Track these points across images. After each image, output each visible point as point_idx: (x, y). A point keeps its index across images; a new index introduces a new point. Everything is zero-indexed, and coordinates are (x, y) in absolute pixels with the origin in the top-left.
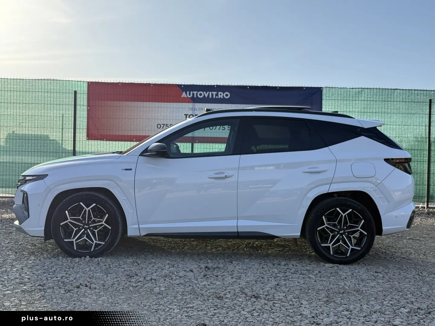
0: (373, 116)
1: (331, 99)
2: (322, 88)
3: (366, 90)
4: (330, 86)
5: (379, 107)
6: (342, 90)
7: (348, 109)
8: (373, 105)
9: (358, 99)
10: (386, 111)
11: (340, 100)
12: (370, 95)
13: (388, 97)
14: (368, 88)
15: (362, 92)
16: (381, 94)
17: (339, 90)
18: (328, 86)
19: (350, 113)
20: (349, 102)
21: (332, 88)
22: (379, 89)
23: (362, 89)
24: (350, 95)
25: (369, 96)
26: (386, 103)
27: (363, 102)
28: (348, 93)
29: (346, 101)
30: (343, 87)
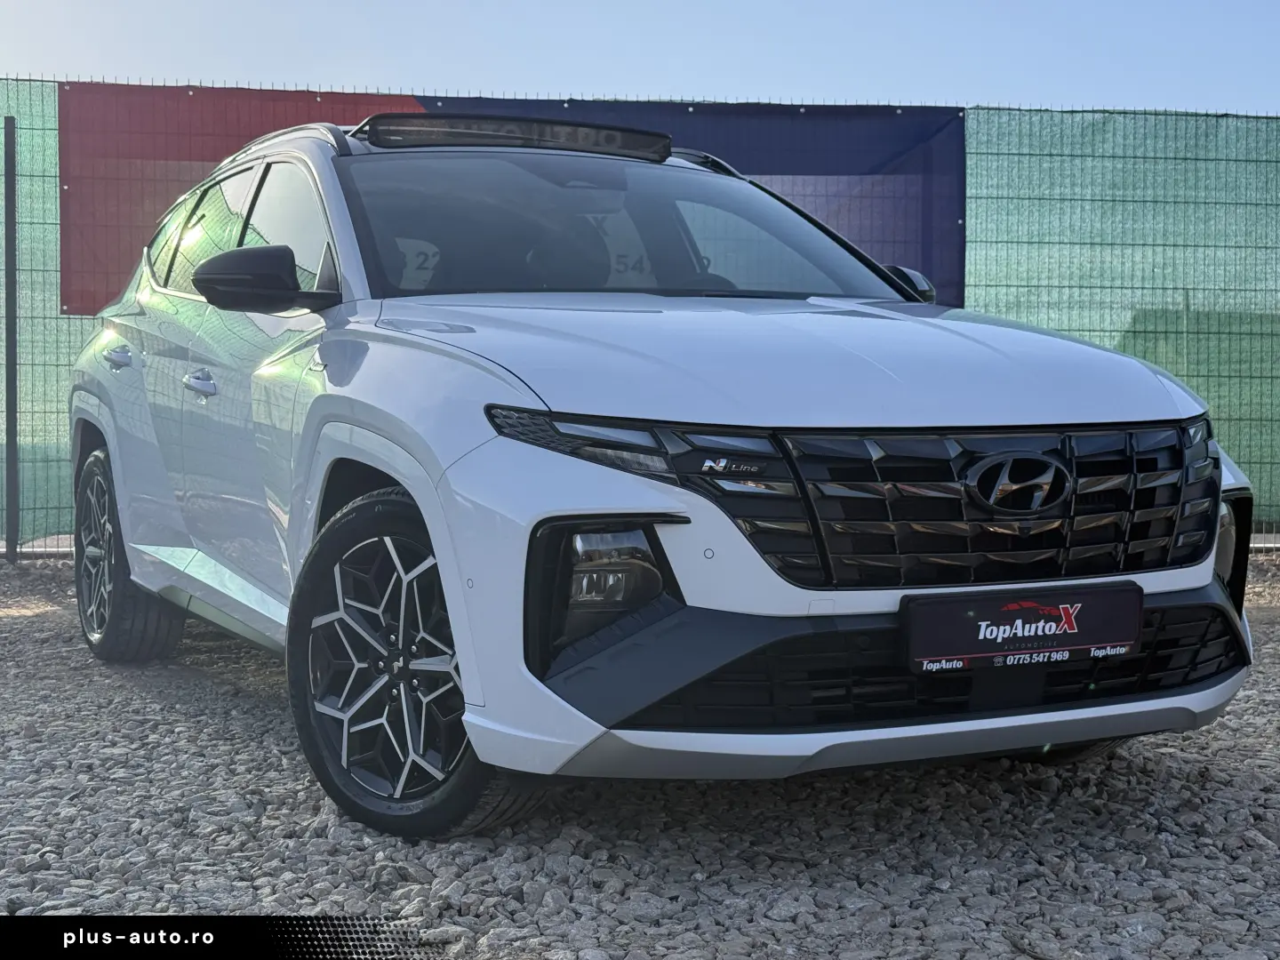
0: (1144, 215)
1: (996, 151)
2: (962, 109)
3: (1120, 118)
4: (992, 105)
5: (1166, 181)
6: (1036, 118)
7: (1057, 191)
8: (1145, 175)
9: (1093, 150)
10: (1191, 197)
11: (1028, 157)
12: (1135, 139)
13: (1196, 145)
14: (1125, 113)
15: (1104, 123)
16: (1172, 133)
17: (1023, 119)
18: (985, 105)
19: (1066, 203)
20: (1063, 162)
21: (999, 109)
22: (1166, 114)
23: (1107, 115)
24: (1062, 137)
25: (1130, 141)
26: (1191, 165)
27: (1108, 163)
28: (1054, 129)
29: (1048, 158)
30: (1038, 108)
